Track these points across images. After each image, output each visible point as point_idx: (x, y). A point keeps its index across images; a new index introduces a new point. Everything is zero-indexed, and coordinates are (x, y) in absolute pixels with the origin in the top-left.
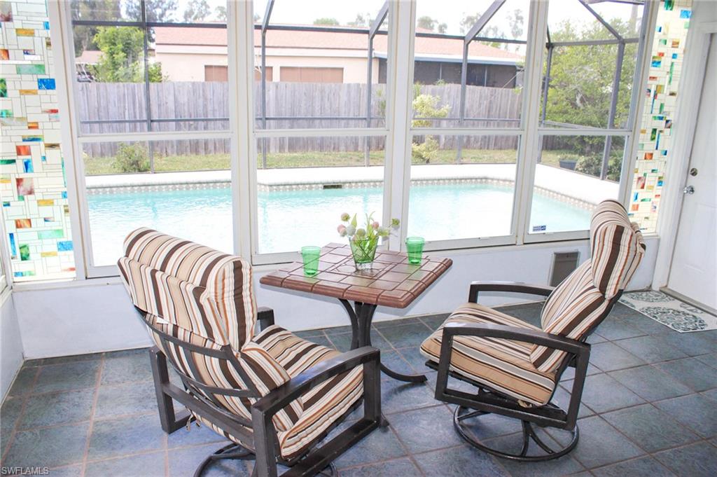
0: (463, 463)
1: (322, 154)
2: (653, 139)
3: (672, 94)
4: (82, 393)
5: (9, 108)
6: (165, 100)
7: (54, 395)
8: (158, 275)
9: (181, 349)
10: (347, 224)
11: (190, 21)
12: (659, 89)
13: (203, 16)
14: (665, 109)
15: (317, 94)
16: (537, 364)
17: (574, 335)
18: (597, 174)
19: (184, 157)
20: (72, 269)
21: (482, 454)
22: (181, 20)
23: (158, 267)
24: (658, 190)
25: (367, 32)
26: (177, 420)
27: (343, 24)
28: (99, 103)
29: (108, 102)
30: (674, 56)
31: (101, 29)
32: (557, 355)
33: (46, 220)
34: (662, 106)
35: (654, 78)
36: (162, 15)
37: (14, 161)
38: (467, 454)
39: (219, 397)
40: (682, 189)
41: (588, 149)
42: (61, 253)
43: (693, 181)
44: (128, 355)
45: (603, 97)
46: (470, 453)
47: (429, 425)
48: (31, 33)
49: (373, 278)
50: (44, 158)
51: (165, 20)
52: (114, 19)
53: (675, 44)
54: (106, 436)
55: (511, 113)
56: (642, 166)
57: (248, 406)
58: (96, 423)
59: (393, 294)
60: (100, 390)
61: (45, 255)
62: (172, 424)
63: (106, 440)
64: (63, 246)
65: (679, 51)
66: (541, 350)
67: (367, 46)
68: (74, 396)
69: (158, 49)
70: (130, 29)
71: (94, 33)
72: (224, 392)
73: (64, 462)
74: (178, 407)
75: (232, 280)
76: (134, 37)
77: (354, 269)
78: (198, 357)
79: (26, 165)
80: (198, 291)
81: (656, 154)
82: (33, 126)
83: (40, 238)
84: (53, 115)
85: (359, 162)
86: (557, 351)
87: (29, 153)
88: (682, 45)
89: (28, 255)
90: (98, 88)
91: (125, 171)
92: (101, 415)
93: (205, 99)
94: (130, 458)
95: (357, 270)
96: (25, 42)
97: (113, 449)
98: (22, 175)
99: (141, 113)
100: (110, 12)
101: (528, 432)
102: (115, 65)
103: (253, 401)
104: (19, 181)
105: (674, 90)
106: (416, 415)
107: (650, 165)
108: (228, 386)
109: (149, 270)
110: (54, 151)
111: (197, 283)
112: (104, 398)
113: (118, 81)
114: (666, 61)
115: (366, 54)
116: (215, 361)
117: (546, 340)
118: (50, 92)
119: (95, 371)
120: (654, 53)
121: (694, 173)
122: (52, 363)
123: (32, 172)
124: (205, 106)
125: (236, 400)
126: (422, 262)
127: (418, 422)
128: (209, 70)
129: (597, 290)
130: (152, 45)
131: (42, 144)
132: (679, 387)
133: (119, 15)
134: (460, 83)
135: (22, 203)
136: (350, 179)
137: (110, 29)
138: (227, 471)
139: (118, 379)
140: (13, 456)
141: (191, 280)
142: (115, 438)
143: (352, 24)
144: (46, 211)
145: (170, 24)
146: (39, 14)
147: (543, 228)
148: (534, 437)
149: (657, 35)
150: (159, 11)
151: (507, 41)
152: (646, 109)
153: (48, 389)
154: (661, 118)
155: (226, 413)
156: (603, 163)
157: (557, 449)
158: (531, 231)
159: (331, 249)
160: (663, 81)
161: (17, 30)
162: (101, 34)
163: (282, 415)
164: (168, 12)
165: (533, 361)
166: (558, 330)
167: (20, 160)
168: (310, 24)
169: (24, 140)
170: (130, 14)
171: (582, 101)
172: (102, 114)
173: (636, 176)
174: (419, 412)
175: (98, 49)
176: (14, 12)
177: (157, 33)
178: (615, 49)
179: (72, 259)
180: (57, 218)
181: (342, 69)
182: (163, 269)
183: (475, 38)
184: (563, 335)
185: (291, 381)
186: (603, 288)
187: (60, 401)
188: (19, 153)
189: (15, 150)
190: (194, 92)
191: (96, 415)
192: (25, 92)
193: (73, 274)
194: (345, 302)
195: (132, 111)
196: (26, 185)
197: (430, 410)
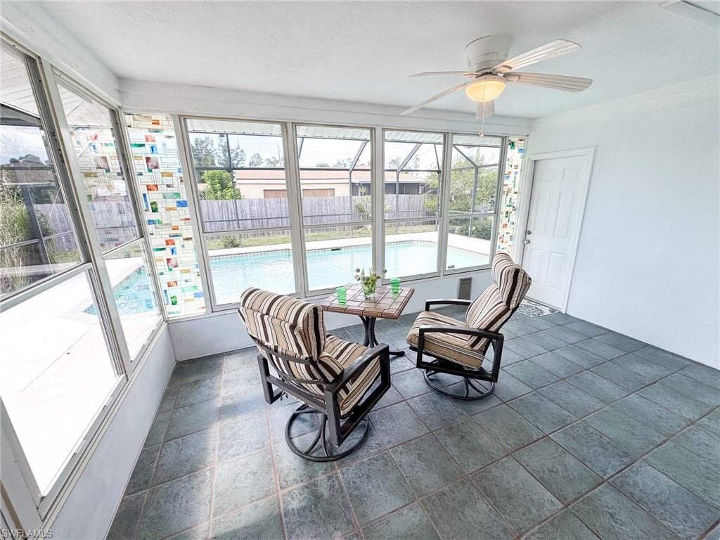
0: (435, 403)
1: (328, 233)
2: (507, 217)
3: (516, 193)
4: (213, 380)
5: (160, 218)
6: (245, 208)
7: (196, 382)
8: (266, 317)
9: (280, 359)
10: (360, 274)
11: (253, 167)
12: (509, 190)
13: (259, 164)
14: (512, 201)
15: (323, 203)
16: (473, 345)
17: (492, 329)
18: (467, 235)
19: (257, 238)
20: (203, 308)
21: (445, 396)
22: (248, 166)
23: (264, 312)
24: (510, 243)
25: (348, 170)
26: (274, 396)
27: (331, 166)
28: (208, 211)
29: (213, 210)
30: (516, 173)
31: (206, 171)
32: (483, 341)
33: (186, 281)
34: (511, 199)
35: (506, 185)
36: (237, 164)
37: (164, 249)
38: (436, 397)
39: (304, 385)
40: (523, 242)
41: (459, 222)
42: (195, 299)
43: (529, 237)
44: (239, 353)
45: (465, 196)
46: (437, 396)
47: (412, 380)
48: (170, 175)
49: (376, 302)
50: (183, 246)
51: (239, 166)
52: (212, 166)
53: (516, 167)
54: (230, 407)
55: (419, 207)
56: (501, 231)
57: (322, 389)
58: (223, 399)
59: (390, 311)
60: (224, 376)
61: (186, 301)
62: (273, 398)
63: (229, 410)
64: (197, 295)
65: (518, 170)
66: (475, 338)
67: (348, 177)
68: (208, 382)
69: (238, 182)
70: (221, 171)
71: (201, 174)
72: (307, 382)
73: (205, 427)
74: (275, 388)
75: (313, 319)
76: (224, 176)
77: (364, 298)
78: (292, 363)
79: (172, 251)
80: (293, 327)
81: (509, 225)
82: (176, 228)
83: (183, 291)
84: (187, 221)
85: (347, 236)
86: (483, 339)
87: (174, 244)
88: (520, 167)
89: (176, 302)
90: (207, 203)
91: (226, 247)
92: (227, 393)
93: (266, 207)
94: (247, 419)
95: (367, 298)
96: (168, 180)
97: (235, 415)
98: (170, 256)
99: (232, 215)
100: (210, 163)
101: (468, 383)
102: (215, 191)
103: (325, 387)
104: (168, 260)
105: (517, 190)
106: (403, 375)
107: (506, 230)
108: (309, 378)
109: (259, 314)
110: (190, 242)
111: (291, 321)
112: (227, 381)
113: (217, 199)
114: (512, 176)
115: (348, 181)
116: (303, 366)
117: (477, 333)
118: (184, 208)
119: (220, 365)
120: (506, 172)
121: (530, 233)
122: (193, 362)
123: (176, 254)
124: (266, 211)
125: (315, 386)
126: (400, 291)
127: (405, 379)
128: (266, 192)
129: (504, 304)
130: (234, 180)
131: (181, 238)
132: (541, 350)
133: (215, 165)
134: (395, 193)
135: (171, 272)
136: (344, 245)
137: (211, 172)
138: (304, 421)
139: (235, 368)
140: (173, 426)
141: (287, 320)
142: (236, 407)
143: (335, 166)
144: (186, 276)
145: (242, 169)
146: (175, 164)
147: (453, 266)
148: (471, 385)
149: (508, 163)
150: (235, 162)
151: (412, 171)
152: (503, 201)
153: (192, 379)
154: (510, 206)
155: (307, 392)
156: (469, 229)
157: (486, 392)
158: (447, 269)
159: (350, 286)
160: (511, 186)
161: (162, 173)
162: (205, 175)
163: (342, 393)
164: (240, 162)
165: (470, 344)
166: (483, 327)
167: (168, 249)
168: (314, 166)
169: (170, 236)
170: (220, 164)
171: (455, 198)
172: (211, 217)
173: (499, 236)
174: (404, 373)
175: (205, 182)
176: (160, 163)
177: (237, 174)
178: (474, 171)
179: (203, 301)
180: (193, 279)
181: (334, 189)
182: (268, 313)
183: (402, 170)
184: (486, 329)
185: (345, 372)
186: (508, 302)
187: (200, 387)
188: (167, 244)
189: (165, 243)
190: (260, 204)
191: (223, 393)
192: (169, 209)
193: (205, 310)
194: (362, 317)
195: (227, 215)
196: (173, 262)
197: (410, 371)
